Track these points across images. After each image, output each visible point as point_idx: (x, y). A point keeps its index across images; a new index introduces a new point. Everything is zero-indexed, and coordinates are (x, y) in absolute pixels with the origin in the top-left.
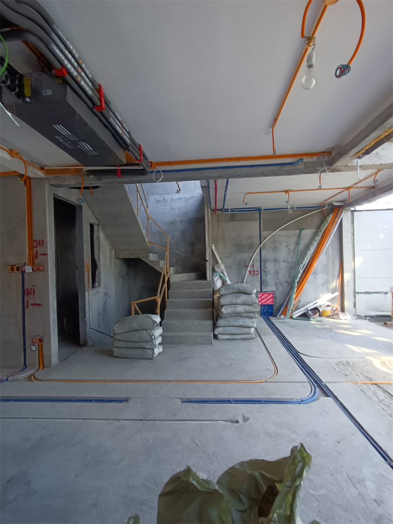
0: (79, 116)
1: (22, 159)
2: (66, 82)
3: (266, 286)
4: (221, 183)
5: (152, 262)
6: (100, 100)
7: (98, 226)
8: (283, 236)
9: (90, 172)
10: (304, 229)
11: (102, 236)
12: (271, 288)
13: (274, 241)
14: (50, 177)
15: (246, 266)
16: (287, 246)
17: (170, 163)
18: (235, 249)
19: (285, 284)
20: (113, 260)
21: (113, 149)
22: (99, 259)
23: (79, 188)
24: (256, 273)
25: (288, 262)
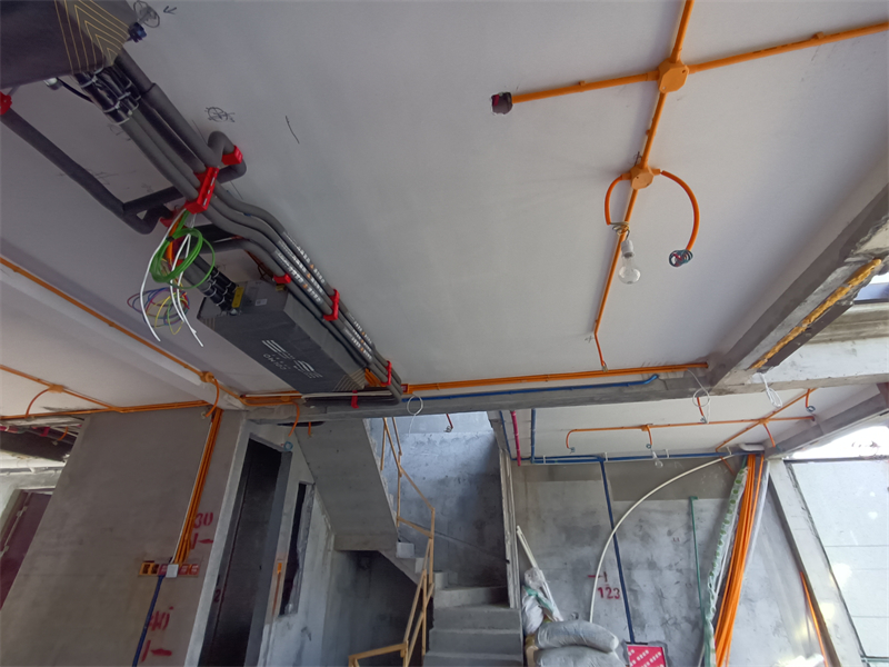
0: (299, 328)
1: (216, 383)
2: (287, 290)
3: (643, 627)
4: (523, 415)
5: (401, 560)
6: (333, 308)
7: (313, 488)
8: (656, 511)
9: (311, 401)
10: (696, 498)
11: (316, 504)
12: (652, 634)
13: (640, 521)
14: (252, 408)
15: (590, 576)
16: (670, 533)
17: (435, 386)
18: (564, 537)
19: (685, 626)
20: (330, 553)
21: (345, 369)
22: (304, 550)
23: (292, 424)
24: (614, 593)
25: (680, 571)
